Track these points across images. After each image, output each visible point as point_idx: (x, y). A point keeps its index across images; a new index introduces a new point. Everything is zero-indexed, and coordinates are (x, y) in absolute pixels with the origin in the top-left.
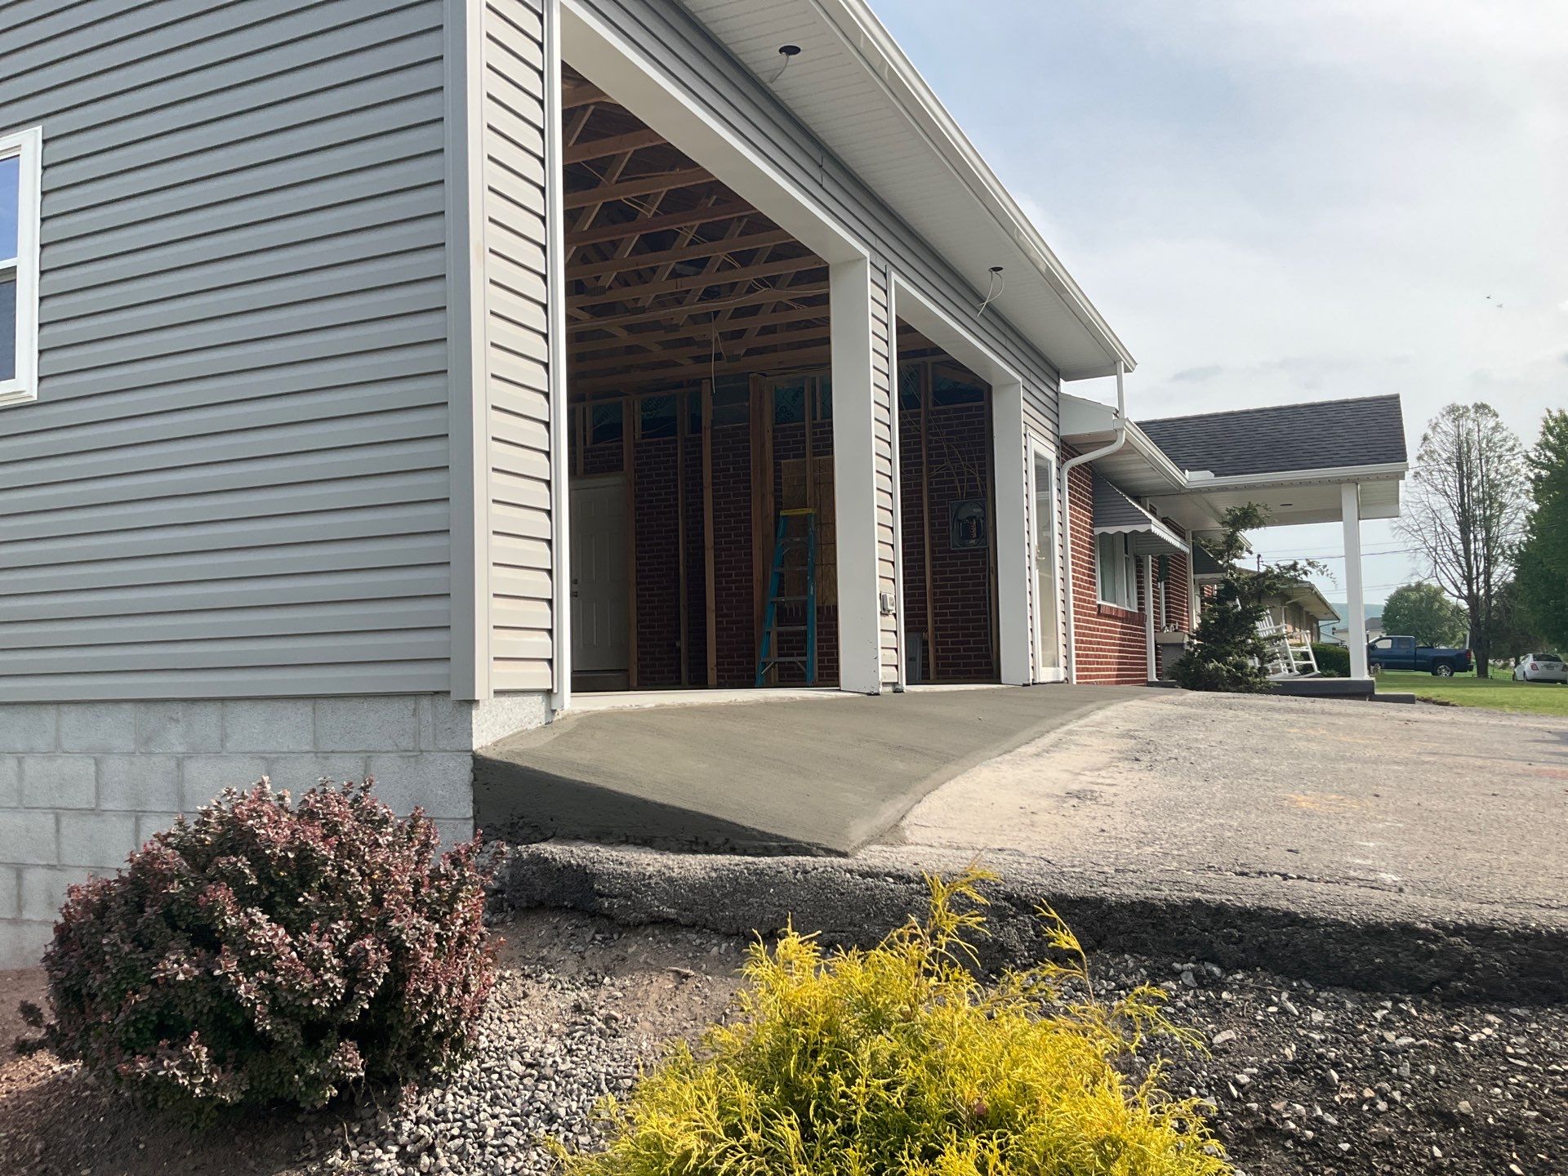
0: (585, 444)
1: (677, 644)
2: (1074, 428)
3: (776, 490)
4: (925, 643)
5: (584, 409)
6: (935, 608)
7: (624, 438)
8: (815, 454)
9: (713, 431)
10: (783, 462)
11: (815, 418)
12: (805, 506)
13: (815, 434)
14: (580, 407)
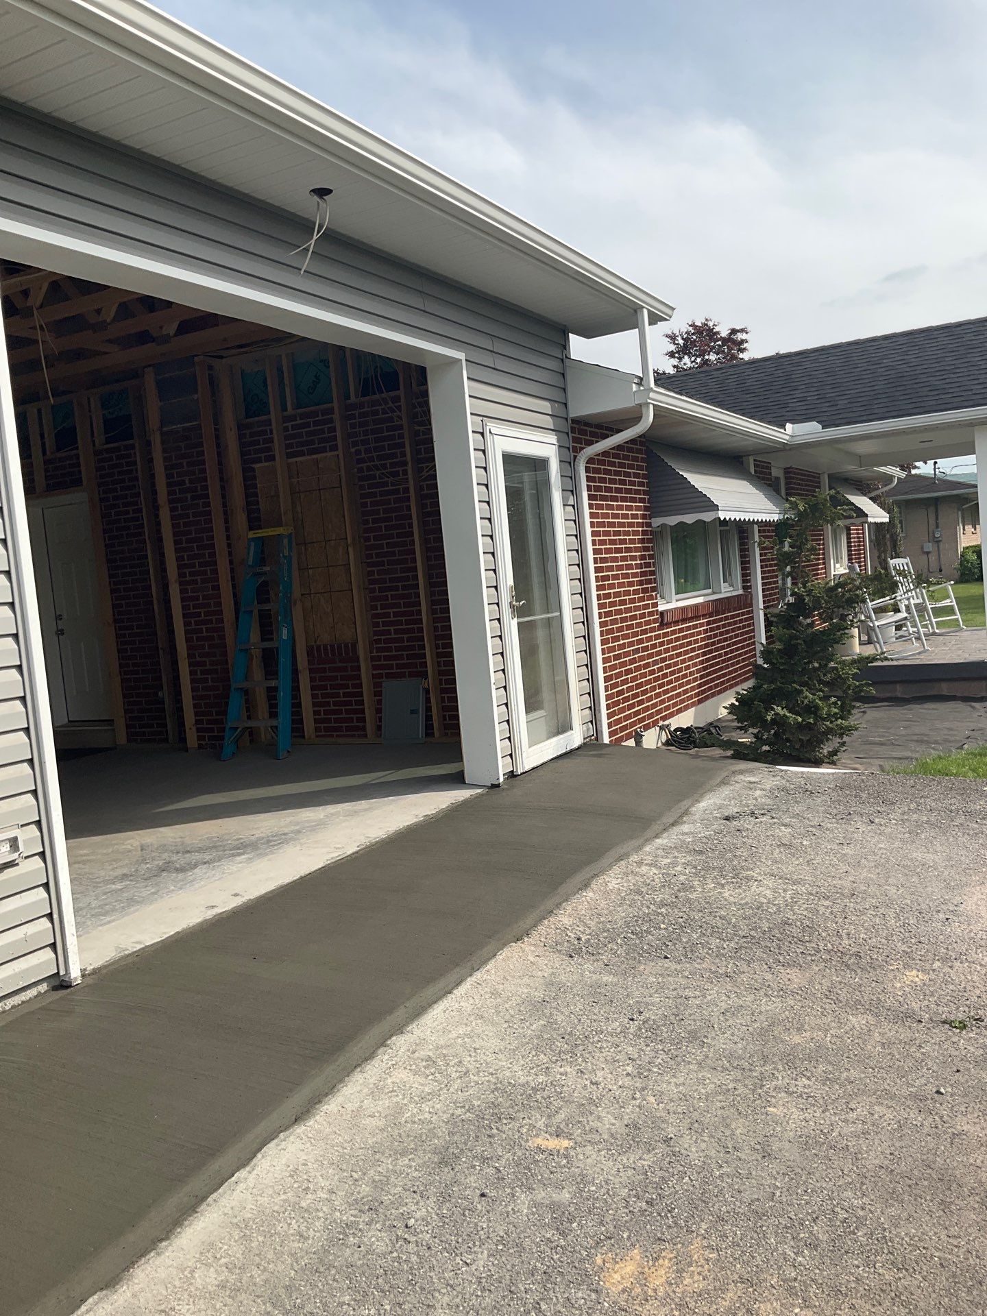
0: (44, 453)
1: (160, 694)
2: (587, 406)
3: (248, 504)
4: (427, 692)
5: (39, 411)
6: (437, 647)
7: (80, 444)
8: (289, 456)
9: (162, 434)
10: (256, 466)
11: (284, 409)
12: (280, 524)
13: (286, 429)
14: (32, 410)
